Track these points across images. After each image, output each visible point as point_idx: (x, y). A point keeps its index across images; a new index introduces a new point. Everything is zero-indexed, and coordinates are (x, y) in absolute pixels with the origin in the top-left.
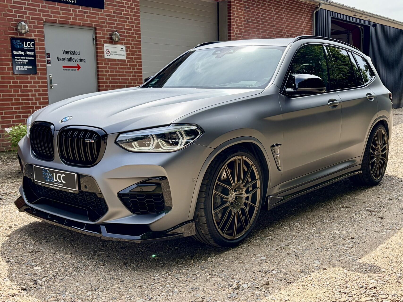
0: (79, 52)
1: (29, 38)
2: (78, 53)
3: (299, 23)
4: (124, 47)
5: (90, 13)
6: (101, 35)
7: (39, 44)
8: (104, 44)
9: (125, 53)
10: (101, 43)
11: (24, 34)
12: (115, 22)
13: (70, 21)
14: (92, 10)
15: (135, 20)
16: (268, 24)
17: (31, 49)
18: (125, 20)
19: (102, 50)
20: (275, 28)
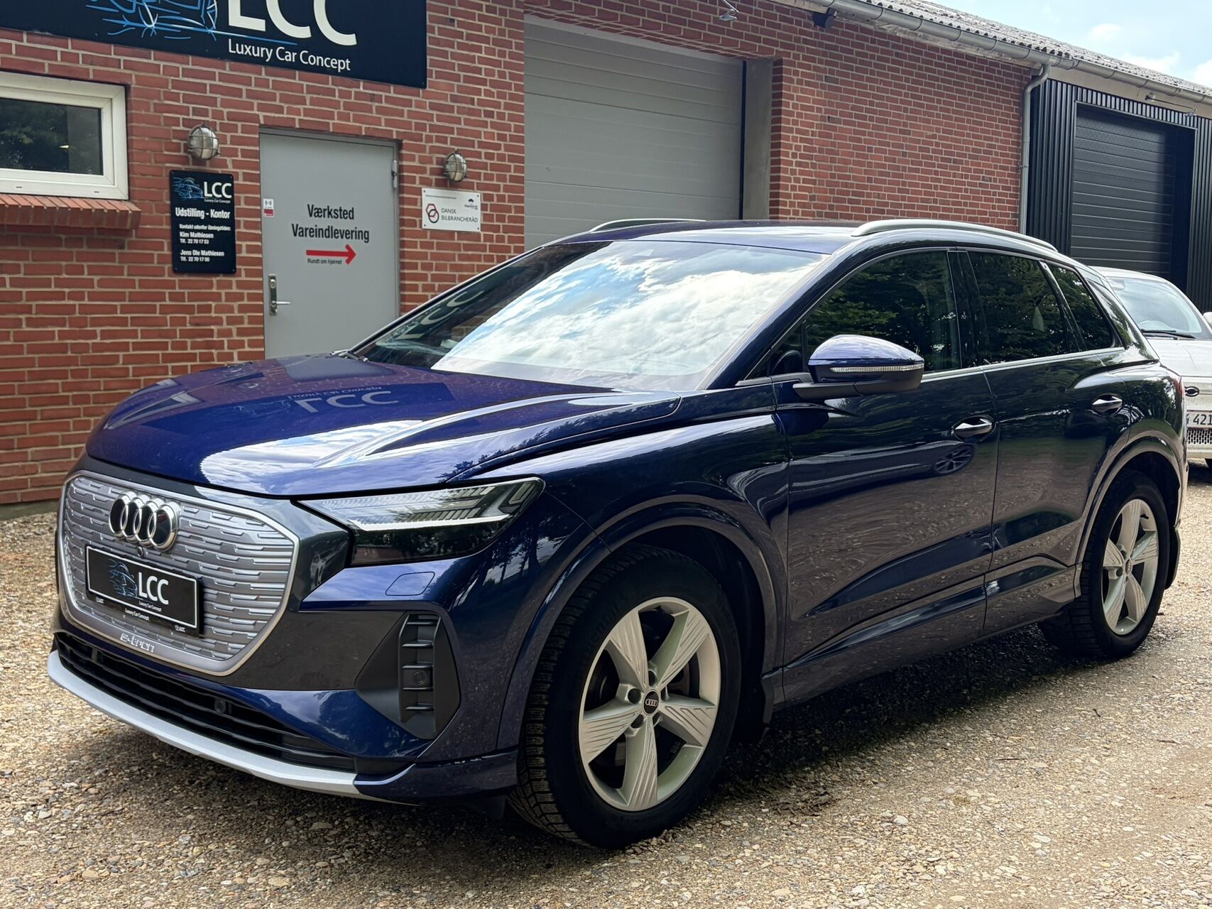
0: (353, 211)
1: (220, 172)
2: (349, 214)
3: (981, 124)
4: (476, 197)
5: (388, 99)
6: (416, 164)
7: (246, 189)
8: (423, 189)
9: (478, 214)
10: (414, 186)
11: (205, 160)
12: (455, 126)
13: (331, 122)
14: (392, 91)
15: (512, 118)
16: (888, 125)
17: (223, 201)
18: (483, 118)
19: (416, 204)
20: (908, 136)
